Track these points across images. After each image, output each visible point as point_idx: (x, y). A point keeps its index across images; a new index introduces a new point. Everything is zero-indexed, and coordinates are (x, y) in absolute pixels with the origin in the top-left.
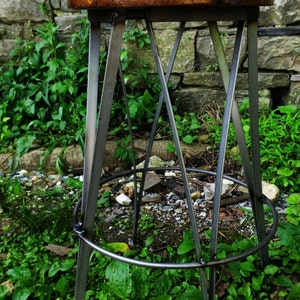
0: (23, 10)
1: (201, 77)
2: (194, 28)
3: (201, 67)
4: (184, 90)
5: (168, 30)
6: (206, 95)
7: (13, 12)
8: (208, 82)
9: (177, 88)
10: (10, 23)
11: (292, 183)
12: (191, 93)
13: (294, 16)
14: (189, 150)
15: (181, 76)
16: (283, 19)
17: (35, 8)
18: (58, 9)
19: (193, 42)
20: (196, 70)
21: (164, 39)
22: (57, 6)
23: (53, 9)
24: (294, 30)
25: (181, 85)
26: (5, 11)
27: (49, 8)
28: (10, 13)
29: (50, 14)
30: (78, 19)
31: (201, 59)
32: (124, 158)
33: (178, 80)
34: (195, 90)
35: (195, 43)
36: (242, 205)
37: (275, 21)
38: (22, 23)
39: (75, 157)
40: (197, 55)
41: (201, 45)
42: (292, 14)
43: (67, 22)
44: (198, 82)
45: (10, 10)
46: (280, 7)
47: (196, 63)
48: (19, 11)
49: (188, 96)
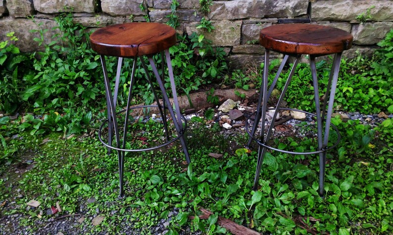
0: (127, 8)
1: (244, 48)
2: (240, 19)
3: (243, 42)
4: (232, 56)
5: (225, 21)
6: (246, 58)
7: (119, 9)
8: (248, 51)
9: (229, 55)
10: (115, 16)
11: (310, 108)
12: (237, 58)
13: (299, 12)
14: (247, 93)
15: (232, 48)
16: (293, 14)
17: (135, 7)
18: (152, 7)
19: (240, 27)
20: (241, 44)
21: (222, 26)
22: (151, 5)
23: (148, 7)
24: (298, 20)
25: (231, 53)
26: (113, 9)
27: (146, 7)
28: (117, 10)
29: (146, 11)
30: (166, 14)
31: (244, 37)
32: (212, 102)
33: (229, 50)
34: (239, 56)
35: (241, 28)
36: (289, 122)
37: (288, 15)
38: (124, 16)
39: (184, 104)
40: (242, 35)
41: (245, 30)
42: (298, 11)
43: (158, 16)
44: (242, 51)
45: (117, 8)
46: (292, 7)
47: (241, 39)
48: (124, 9)
49: (235, 60)
